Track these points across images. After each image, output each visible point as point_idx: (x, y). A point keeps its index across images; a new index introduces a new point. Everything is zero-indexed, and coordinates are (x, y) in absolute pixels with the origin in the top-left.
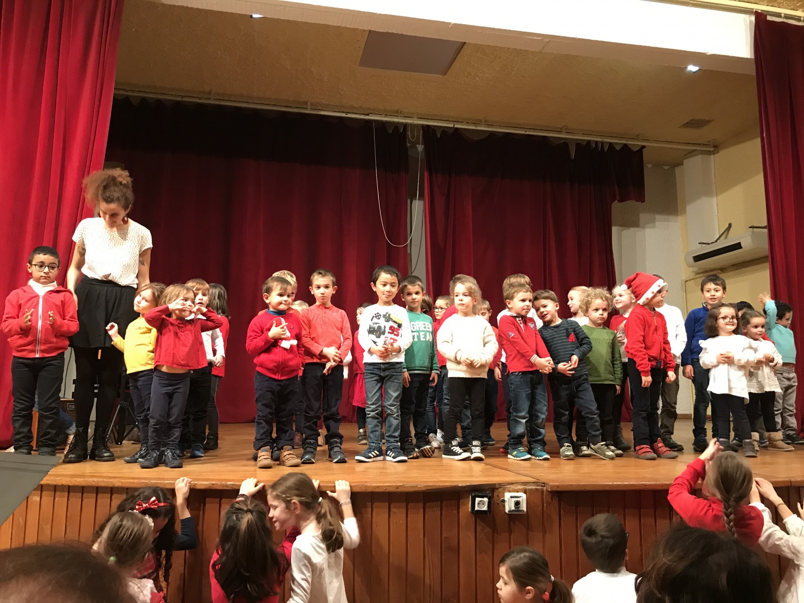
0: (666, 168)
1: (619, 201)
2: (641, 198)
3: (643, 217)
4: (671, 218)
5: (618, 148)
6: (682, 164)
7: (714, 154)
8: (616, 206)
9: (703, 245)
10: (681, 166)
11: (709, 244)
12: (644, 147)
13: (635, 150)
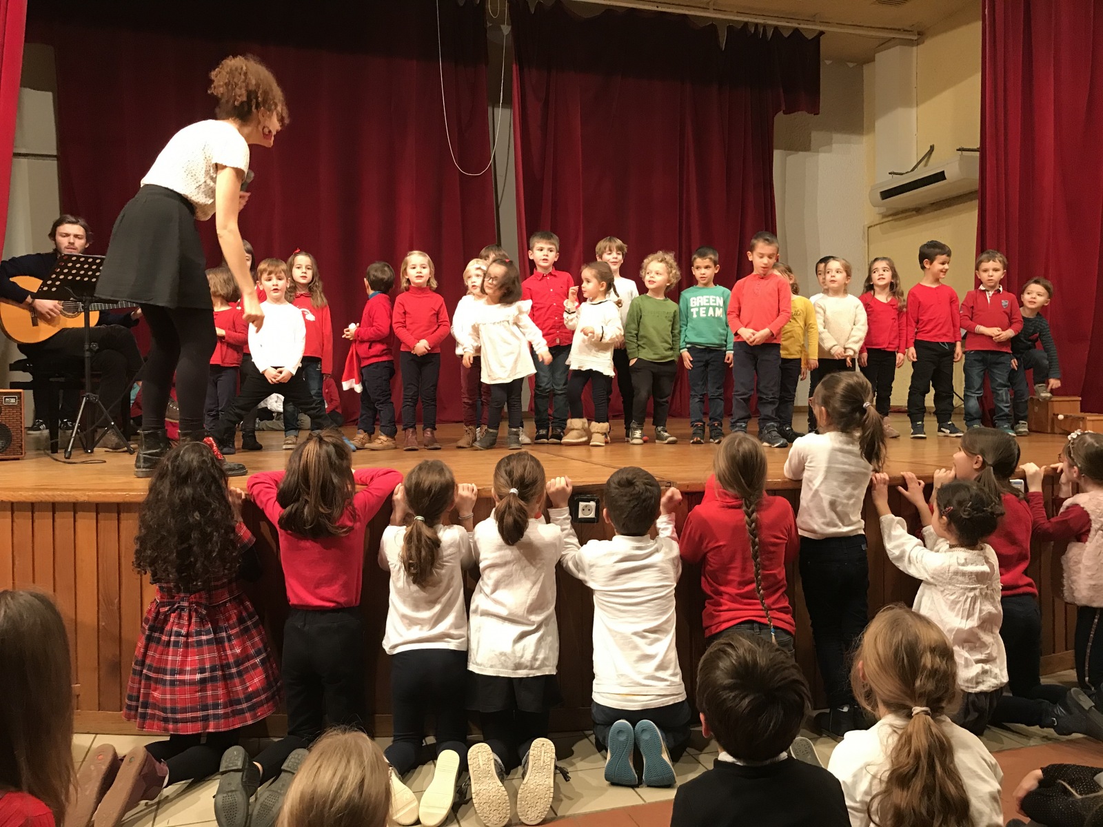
0: (851, 65)
1: (785, 113)
2: (814, 109)
3: (816, 136)
4: (854, 138)
5: (786, 34)
6: (872, 60)
7: (918, 45)
8: (780, 119)
9: (895, 176)
10: (872, 64)
11: (902, 174)
12: (822, 33)
13: (810, 38)
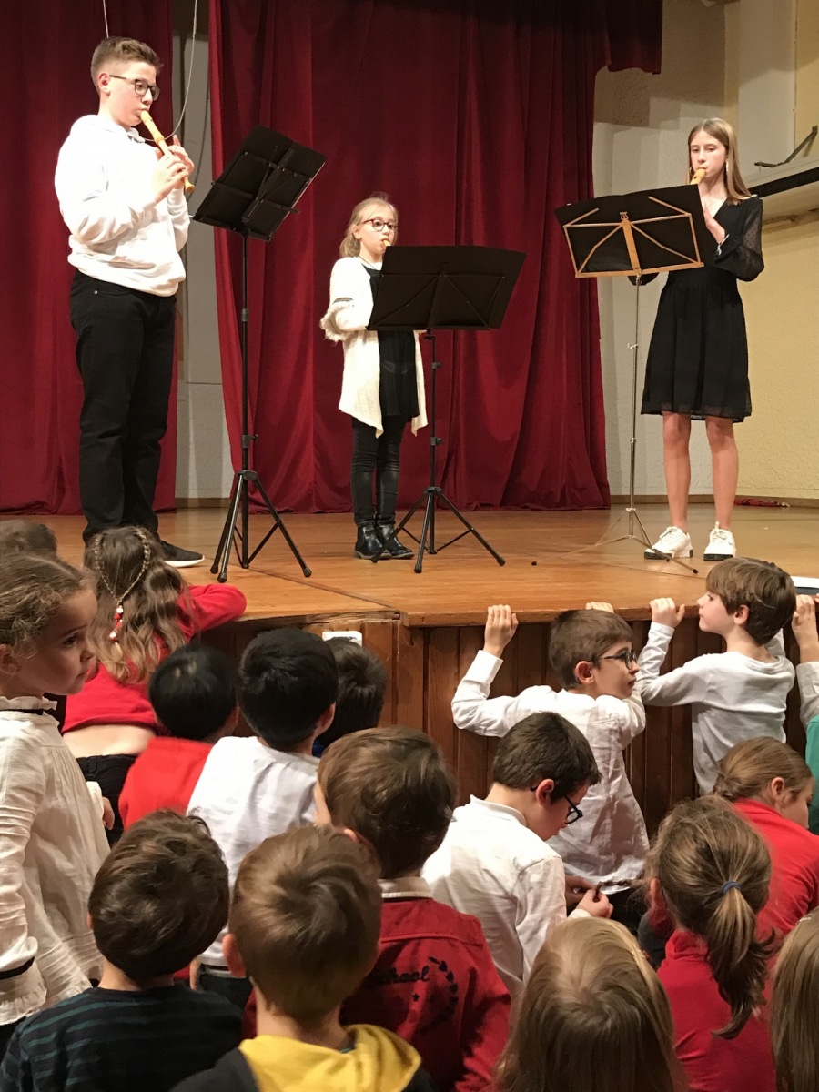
1: (611, 69)
2: (653, 65)
3: (656, 104)
8: (604, 78)
9: (765, 168)
10: (735, 5)
11: (771, 166)
